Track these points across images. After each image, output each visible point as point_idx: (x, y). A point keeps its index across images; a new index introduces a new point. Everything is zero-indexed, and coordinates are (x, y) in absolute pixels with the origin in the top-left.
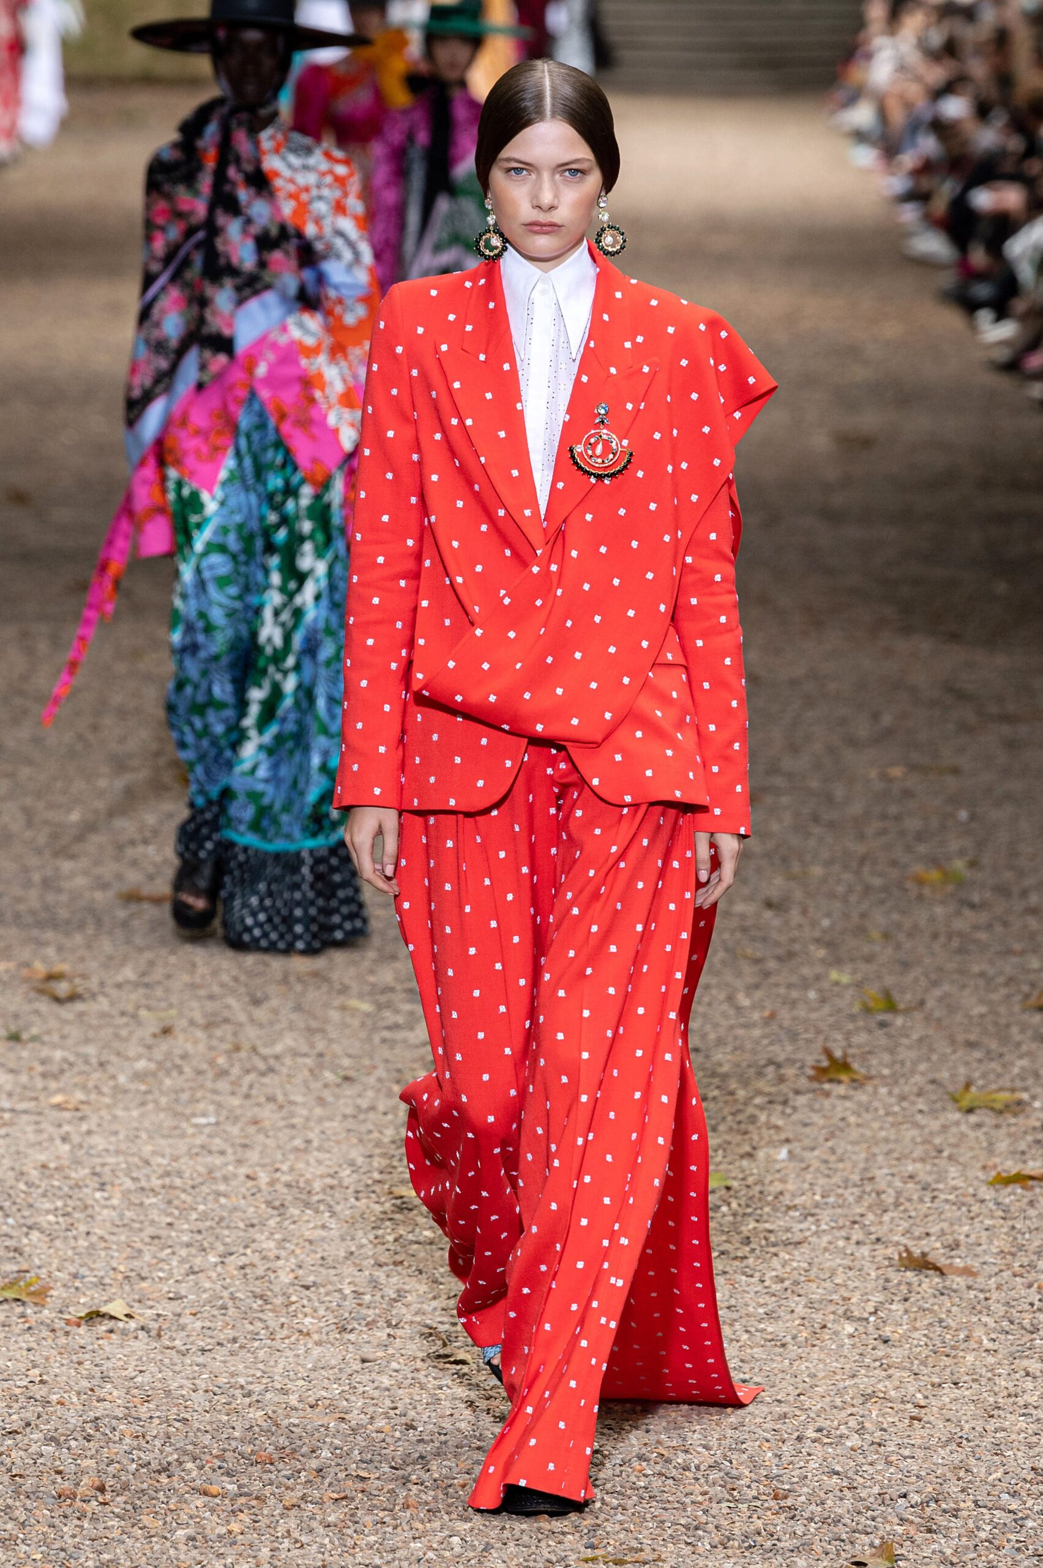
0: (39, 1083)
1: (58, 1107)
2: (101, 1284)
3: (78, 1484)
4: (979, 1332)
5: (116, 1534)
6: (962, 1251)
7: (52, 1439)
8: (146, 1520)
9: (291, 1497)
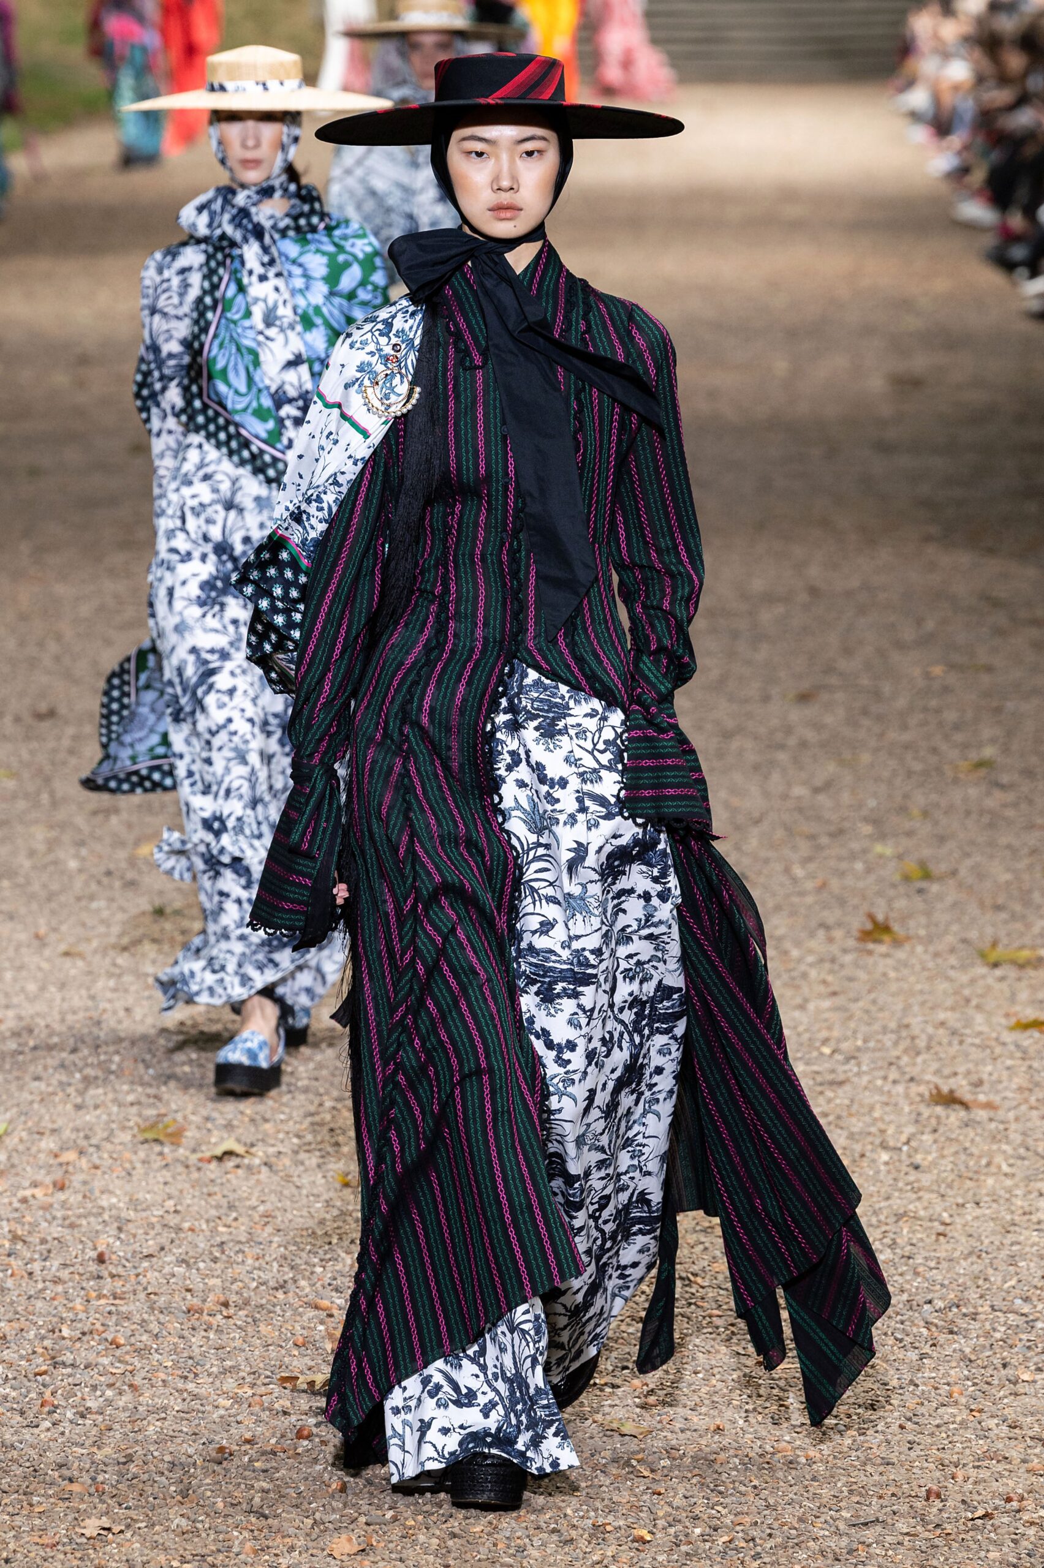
3: (204, 1301)
4: (999, 1159)
5: (238, 1343)
6: (986, 1087)
7: (183, 1261)
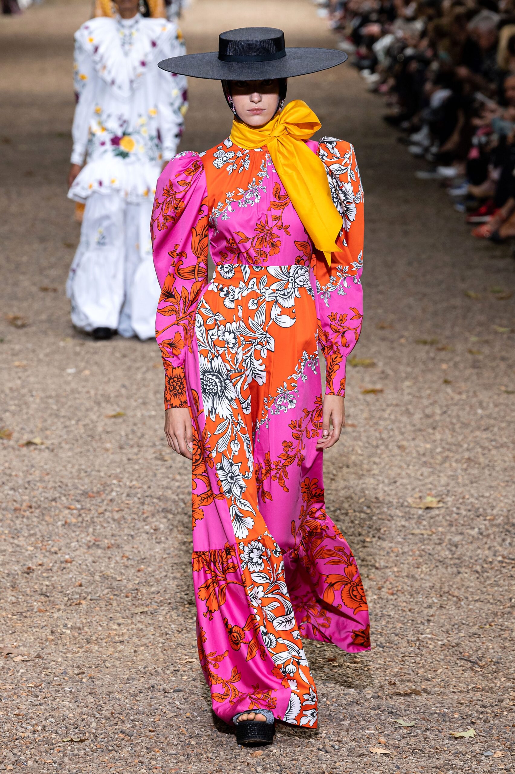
0: (10, 357)
1: (18, 367)
2: (32, 432)
8: (47, 518)
9: (101, 510)
